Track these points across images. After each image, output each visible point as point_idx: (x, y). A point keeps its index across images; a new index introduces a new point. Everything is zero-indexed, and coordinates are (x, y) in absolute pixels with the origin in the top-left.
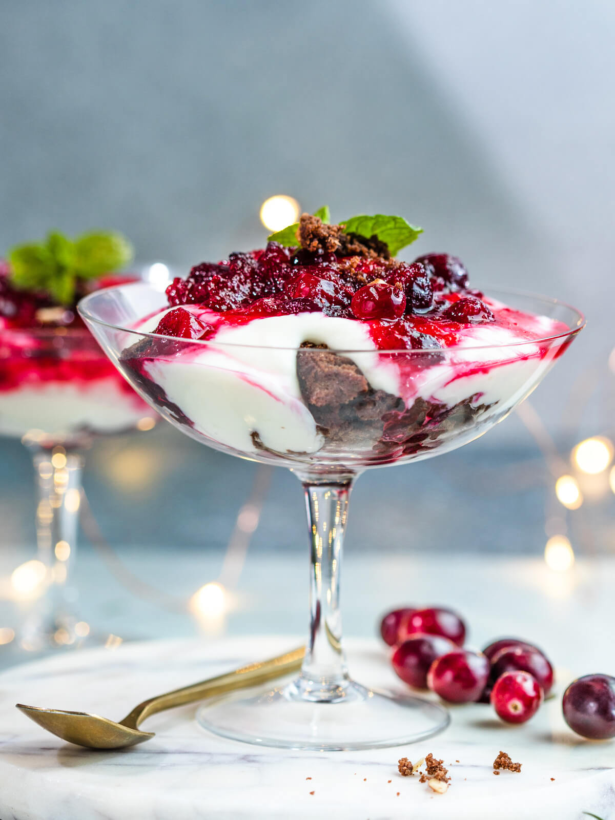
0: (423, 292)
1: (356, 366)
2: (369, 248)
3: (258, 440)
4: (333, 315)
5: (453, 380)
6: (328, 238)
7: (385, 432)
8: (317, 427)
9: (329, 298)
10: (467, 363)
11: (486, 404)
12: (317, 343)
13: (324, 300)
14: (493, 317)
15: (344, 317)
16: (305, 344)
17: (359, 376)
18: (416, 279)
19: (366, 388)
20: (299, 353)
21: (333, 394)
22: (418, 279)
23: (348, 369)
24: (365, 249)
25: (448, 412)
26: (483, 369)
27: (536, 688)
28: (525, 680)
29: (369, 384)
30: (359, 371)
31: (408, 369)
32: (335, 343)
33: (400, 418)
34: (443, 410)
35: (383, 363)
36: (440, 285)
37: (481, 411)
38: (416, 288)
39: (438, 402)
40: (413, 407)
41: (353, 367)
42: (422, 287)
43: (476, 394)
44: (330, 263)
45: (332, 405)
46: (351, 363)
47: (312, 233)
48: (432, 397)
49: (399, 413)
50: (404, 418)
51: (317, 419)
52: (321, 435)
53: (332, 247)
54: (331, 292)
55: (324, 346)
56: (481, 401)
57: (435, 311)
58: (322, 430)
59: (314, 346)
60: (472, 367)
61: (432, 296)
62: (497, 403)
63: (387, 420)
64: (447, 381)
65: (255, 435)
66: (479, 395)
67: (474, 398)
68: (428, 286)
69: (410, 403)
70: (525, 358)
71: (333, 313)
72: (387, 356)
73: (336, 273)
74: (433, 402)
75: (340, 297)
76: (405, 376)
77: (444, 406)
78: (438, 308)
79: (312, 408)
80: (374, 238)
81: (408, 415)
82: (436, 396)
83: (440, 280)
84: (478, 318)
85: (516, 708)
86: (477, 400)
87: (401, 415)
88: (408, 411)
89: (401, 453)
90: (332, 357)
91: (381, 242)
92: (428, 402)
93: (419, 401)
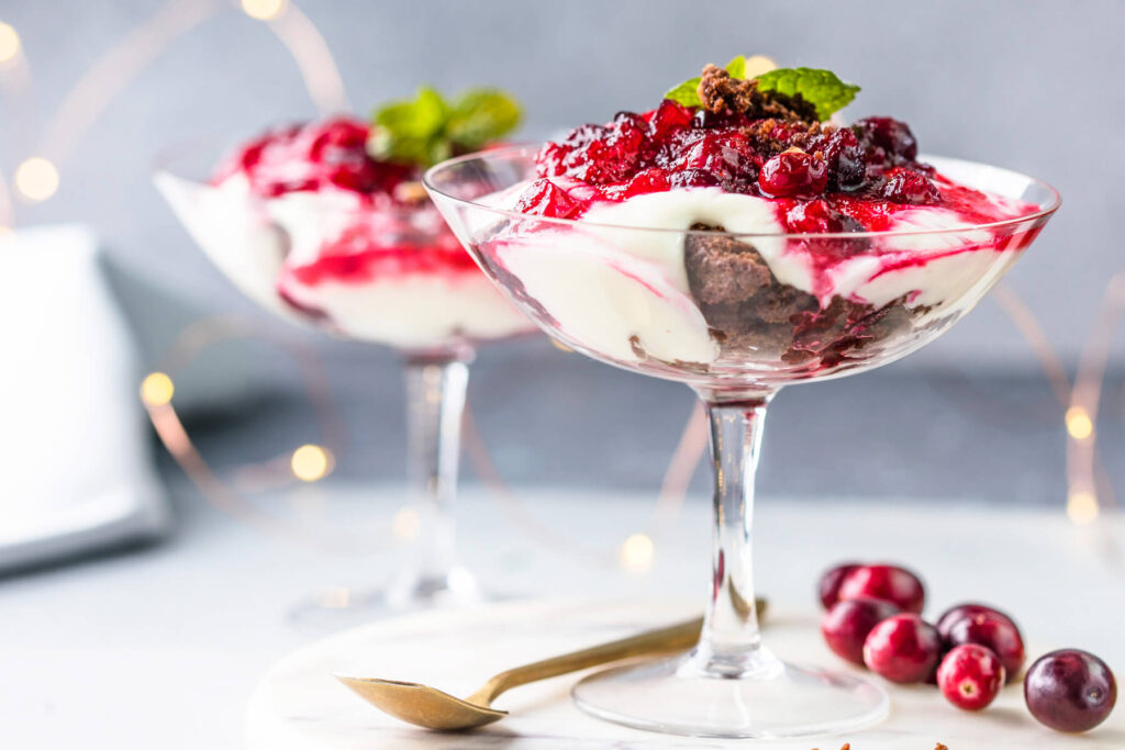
0: (852, 165)
1: (759, 254)
2: (790, 108)
3: (638, 347)
4: (734, 191)
5: (880, 273)
6: (736, 95)
7: (796, 338)
8: (710, 330)
9: (732, 170)
10: (898, 253)
11: (926, 305)
12: (712, 225)
13: (725, 173)
14: (939, 196)
15: (749, 194)
16: (696, 226)
17: (762, 267)
18: (843, 148)
19: (769, 282)
20: (688, 236)
21: (728, 288)
22: (847, 147)
23: (749, 257)
24: (784, 110)
25: (875, 313)
26: (919, 261)
27: (995, 666)
28: (981, 655)
29: (773, 277)
30: (761, 261)
31: (822, 260)
32: (734, 225)
33: (813, 320)
34: (869, 312)
35: (793, 251)
36: (879, 156)
37: (920, 314)
38: (843, 159)
39: (860, 302)
40: (829, 307)
41: (754, 255)
42: (851, 158)
43: (911, 292)
44: (738, 127)
45: (727, 303)
46: (753, 250)
47: (716, 89)
48: (854, 295)
49: (812, 314)
50: (819, 321)
51: (709, 321)
52: (715, 341)
53: (742, 107)
54: (734, 163)
55: (720, 229)
56: (918, 302)
57: (867, 188)
58: (718, 334)
59: (707, 228)
60: (904, 257)
61: (864, 169)
62: (940, 304)
63: (797, 324)
64: (871, 275)
65: (634, 339)
66: (915, 293)
67: (909, 297)
68: (859, 157)
69: (826, 302)
70: (975, 249)
71: (735, 188)
72: (797, 242)
73: (744, 139)
74: (855, 301)
75: (746, 168)
76: (820, 268)
77: (870, 306)
78: (872, 185)
79: (704, 308)
80: (799, 96)
81: (823, 316)
82: (859, 294)
83: (880, 151)
84: (921, 198)
85: (968, 690)
86: (913, 299)
87: (815, 316)
88: (823, 312)
89: (818, 366)
90: (729, 242)
91: (807, 102)
92: (849, 302)
93: (837, 300)
